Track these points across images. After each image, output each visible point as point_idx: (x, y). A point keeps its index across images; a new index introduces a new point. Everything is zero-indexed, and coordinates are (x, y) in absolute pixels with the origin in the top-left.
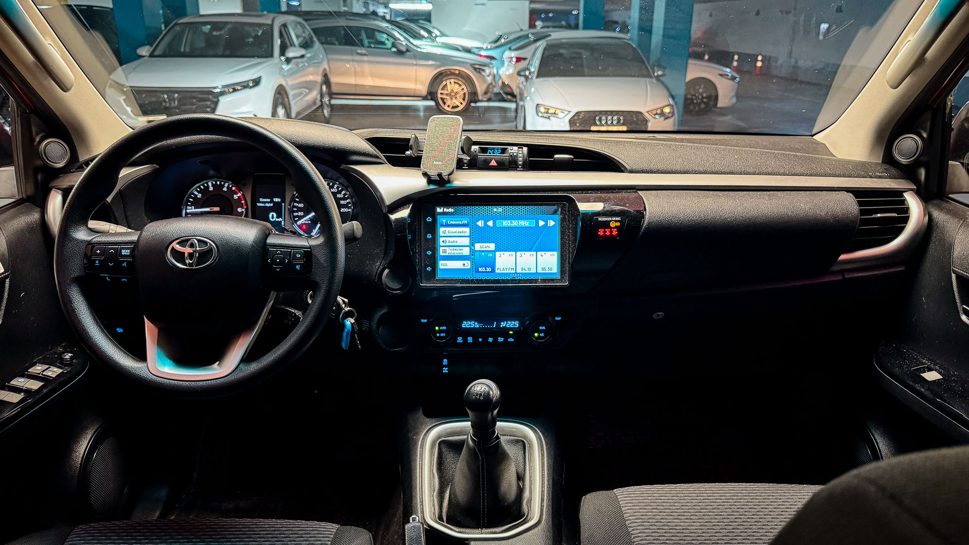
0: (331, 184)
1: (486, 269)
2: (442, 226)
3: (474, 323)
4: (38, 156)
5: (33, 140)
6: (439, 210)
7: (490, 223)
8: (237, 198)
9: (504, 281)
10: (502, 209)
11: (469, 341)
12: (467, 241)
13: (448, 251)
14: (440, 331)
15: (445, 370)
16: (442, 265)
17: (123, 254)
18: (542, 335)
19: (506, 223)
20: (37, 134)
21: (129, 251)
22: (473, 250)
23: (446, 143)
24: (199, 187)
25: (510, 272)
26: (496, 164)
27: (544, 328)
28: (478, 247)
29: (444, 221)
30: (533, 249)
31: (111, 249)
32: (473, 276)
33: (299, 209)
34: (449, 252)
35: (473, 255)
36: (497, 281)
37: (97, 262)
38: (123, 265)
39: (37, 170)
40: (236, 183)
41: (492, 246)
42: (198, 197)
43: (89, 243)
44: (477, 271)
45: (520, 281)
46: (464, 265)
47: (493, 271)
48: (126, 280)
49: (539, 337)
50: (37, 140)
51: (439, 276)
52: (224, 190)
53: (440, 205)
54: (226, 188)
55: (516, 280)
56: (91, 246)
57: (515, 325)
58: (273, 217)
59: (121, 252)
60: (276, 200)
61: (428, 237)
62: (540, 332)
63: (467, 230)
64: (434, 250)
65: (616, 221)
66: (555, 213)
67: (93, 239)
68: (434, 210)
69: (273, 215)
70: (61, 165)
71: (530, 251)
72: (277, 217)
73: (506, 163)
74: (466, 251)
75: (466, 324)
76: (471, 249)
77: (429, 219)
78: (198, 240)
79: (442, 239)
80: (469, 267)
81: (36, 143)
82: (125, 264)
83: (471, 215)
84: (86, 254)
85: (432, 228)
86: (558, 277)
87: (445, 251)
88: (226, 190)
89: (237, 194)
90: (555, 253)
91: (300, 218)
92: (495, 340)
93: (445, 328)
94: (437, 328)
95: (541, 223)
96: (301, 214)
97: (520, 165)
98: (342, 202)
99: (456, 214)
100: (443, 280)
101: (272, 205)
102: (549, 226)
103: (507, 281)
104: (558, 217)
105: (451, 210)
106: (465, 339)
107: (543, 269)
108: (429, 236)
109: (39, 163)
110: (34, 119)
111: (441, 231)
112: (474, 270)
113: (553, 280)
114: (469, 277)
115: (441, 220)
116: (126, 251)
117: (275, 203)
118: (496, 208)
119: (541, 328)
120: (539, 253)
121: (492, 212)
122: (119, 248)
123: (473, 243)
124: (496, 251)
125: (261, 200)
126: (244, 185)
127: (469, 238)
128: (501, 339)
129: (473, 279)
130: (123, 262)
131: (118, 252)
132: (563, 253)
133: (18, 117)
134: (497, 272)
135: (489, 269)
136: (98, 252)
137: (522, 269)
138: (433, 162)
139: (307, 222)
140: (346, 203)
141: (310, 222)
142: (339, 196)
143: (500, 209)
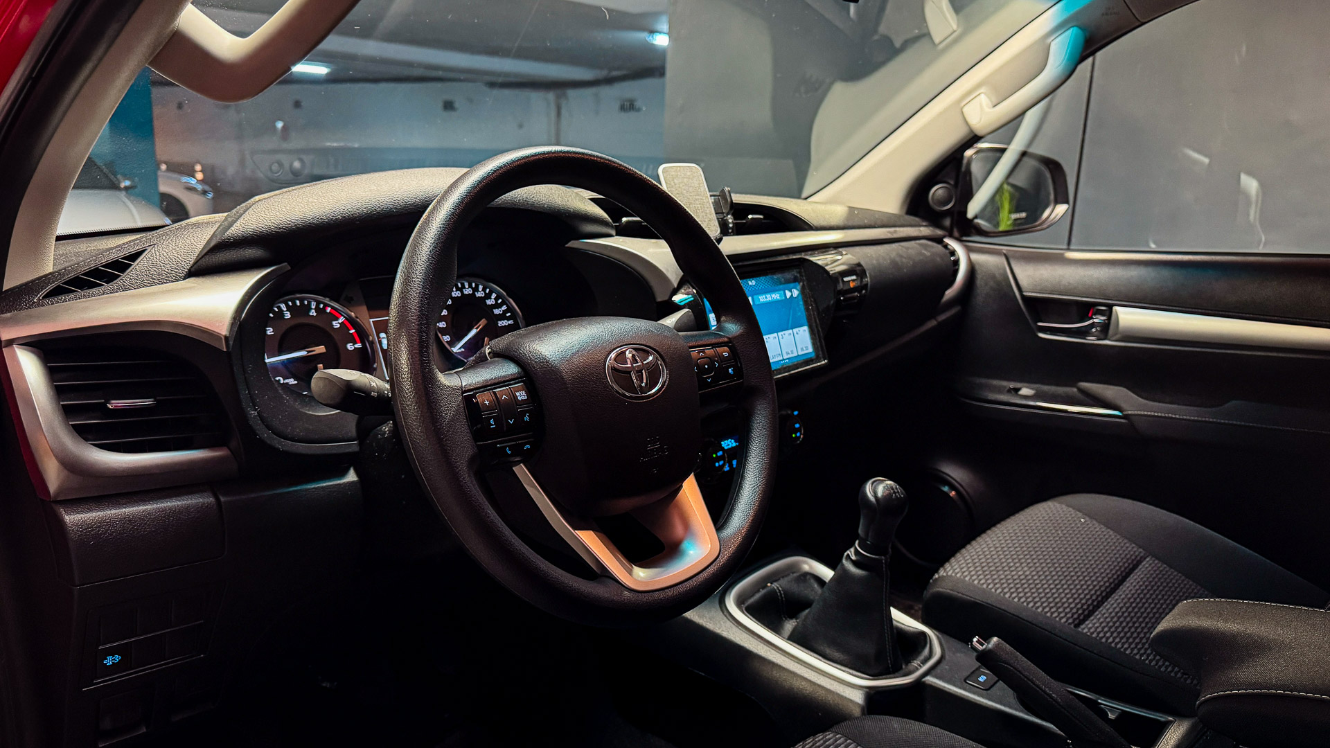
0: (474, 285)
7: (750, 301)
8: (339, 326)
17: (519, 398)
18: (798, 434)
21: (523, 392)
25: (779, 359)
27: (800, 426)
30: (790, 327)
31: (502, 394)
37: (492, 421)
38: (525, 419)
40: (336, 299)
43: (465, 391)
45: (789, 369)
48: (529, 447)
49: (796, 438)
52: (311, 314)
54: (313, 311)
55: (786, 367)
59: (515, 397)
62: (796, 432)
65: (854, 280)
66: (795, 280)
67: (461, 382)
71: (787, 329)
78: (636, 350)
82: (527, 417)
86: (813, 355)
88: (315, 314)
89: (337, 319)
90: (806, 328)
98: (497, 311)
102: (794, 296)
104: (798, 285)
107: (801, 349)
113: (812, 361)
116: (520, 393)
118: (749, 281)
120: (795, 330)
122: (509, 391)
126: (349, 300)
130: (524, 413)
131: (512, 396)
132: (811, 326)
136: (487, 403)
139: (460, 351)
140: (501, 312)
141: (463, 350)
142: (489, 302)
143: (753, 282)
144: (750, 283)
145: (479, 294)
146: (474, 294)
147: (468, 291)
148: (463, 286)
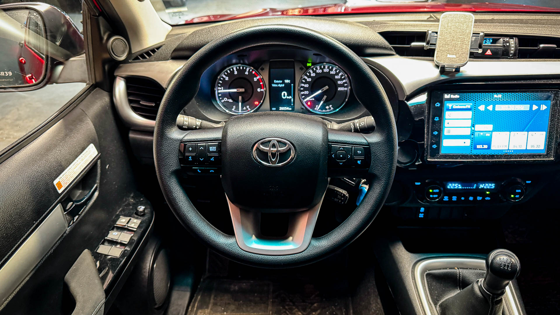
0: (330, 68)
1: (483, 146)
2: (448, 110)
3: (458, 185)
4: (107, 50)
5: (101, 39)
6: (446, 96)
7: (490, 108)
8: (256, 80)
9: (498, 156)
10: (502, 95)
11: (453, 199)
12: (469, 123)
14: (433, 193)
15: (421, 215)
16: (446, 143)
17: (211, 150)
18: (517, 196)
19: (504, 108)
20: (105, 33)
21: (215, 148)
22: (473, 130)
23: (460, 38)
24: (227, 72)
25: (504, 148)
26: (491, 54)
27: (520, 191)
28: (479, 127)
29: (450, 106)
30: (525, 130)
31: (201, 146)
32: (471, 153)
33: (305, 89)
34: (454, 132)
35: (473, 135)
36: (492, 156)
37: (190, 158)
38: (211, 159)
39: (105, 62)
40: (256, 68)
41: (490, 127)
42: (226, 79)
43: (181, 141)
44: (475, 148)
45: (511, 156)
46: (465, 143)
47: (489, 148)
48: (213, 171)
49: (515, 198)
50: (105, 38)
51: (443, 152)
52: (246, 73)
53: (448, 93)
55: (508, 155)
56: (182, 144)
57: (491, 187)
58: (284, 96)
59: (209, 149)
60: (287, 81)
61: (435, 120)
62: (515, 194)
63: (470, 113)
64: (440, 131)
66: (548, 98)
67: (184, 137)
68: (442, 96)
69: (284, 94)
70: (123, 58)
71: (523, 131)
72: (288, 95)
73: (500, 52)
74: (468, 132)
75: (451, 186)
76: (471, 129)
77: (438, 105)
78: (278, 141)
79: (447, 121)
80: (469, 145)
81: (104, 41)
82: (212, 159)
83: (474, 100)
84: (180, 150)
85: (440, 113)
86: (545, 153)
87: (449, 132)
88: (247, 74)
89: (256, 77)
90: (544, 133)
91: (306, 96)
92: (475, 198)
93: (437, 191)
94: (431, 191)
95: (535, 107)
96: (306, 92)
97: (511, 54)
98: (339, 82)
99: (461, 99)
100: (445, 156)
101: (283, 85)
102: (541, 110)
103: (501, 156)
104: (550, 102)
105: (457, 96)
106: (450, 198)
107: (532, 146)
108: (437, 118)
109: (106, 56)
110: (101, 20)
111: (447, 115)
112: (473, 148)
113: (540, 156)
114: (467, 152)
115: (448, 105)
116: (213, 148)
117: (286, 84)
118: (496, 94)
119: (517, 191)
120: (530, 133)
121: (492, 98)
122: (207, 146)
123: (474, 124)
124: (493, 131)
125: (275, 81)
126: (262, 69)
127: (471, 120)
128: (479, 198)
129: (472, 155)
130: (212, 157)
131: (207, 148)
132: (552, 133)
133: (88, 19)
134: (492, 148)
135: (486, 147)
136: (190, 149)
137: (514, 146)
138: (447, 55)
139: (311, 99)
140: (342, 83)
141: (313, 99)
142: (336, 77)
143: (499, 96)
144: (495, 96)
145: (332, 73)
146: (329, 72)
147: (326, 70)
148: (324, 67)
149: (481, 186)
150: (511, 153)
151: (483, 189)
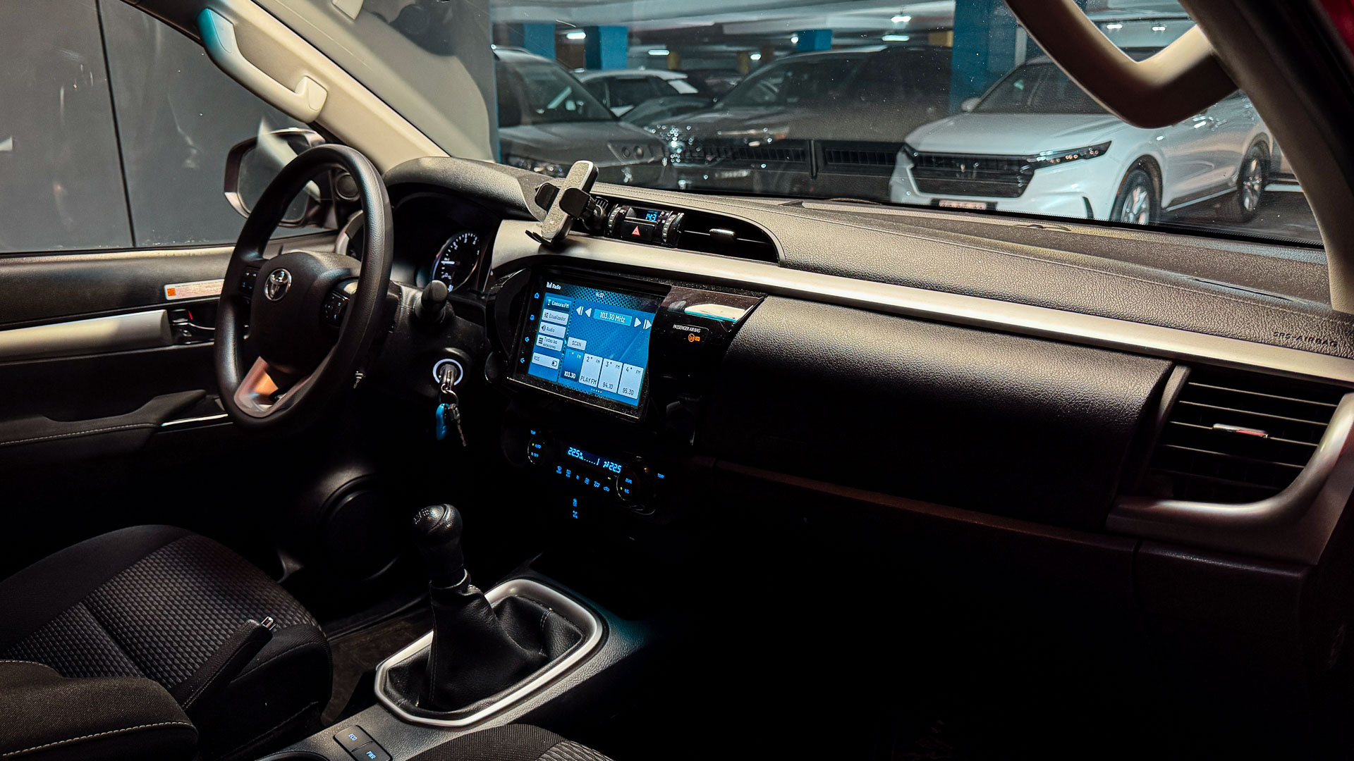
1: (571, 375)
2: (546, 306)
3: (580, 453)
6: (549, 285)
7: (589, 312)
9: (583, 396)
10: (604, 294)
11: (566, 475)
12: (561, 331)
13: (544, 342)
15: (575, 514)
16: (536, 358)
19: (603, 315)
22: (565, 345)
25: (592, 385)
26: (638, 234)
27: (630, 481)
28: (571, 342)
29: (550, 300)
30: (621, 359)
32: (557, 381)
35: (563, 353)
36: (576, 394)
41: (583, 345)
44: (563, 376)
46: (553, 363)
47: (577, 379)
51: (530, 372)
53: (551, 280)
55: (597, 399)
57: (618, 470)
63: (566, 316)
64: (533, 337)
65: (696, 334)
66: (653, 310)
68: (544, 284)
71: (618, 360)
73: (650, 234)
75: (573, 452)
76: (564, 343)
77: (537, 296)
79: (542, 324)
80: (556, 368)
83: (574, 297)
84: (242, 275)
85: (537, 308)
86: (636, 406)
87: (542, 341)
90: (641, 370)
92: (591, 483)
93: (539, 447)
95: (637, 322)
97: (665, 238)
99: (562, 293)
100: (532, 379)
102: (644, 327)
103: (586, 397)
104: (654, 317)
105: (558, 287)
106: (564, 471)
107: (625, 390)
108: (532, 317)
111: (545, 313)
112: (560, 373)
113: (630, 409)
114: (553, 380)
115: (549, 299)
118: (599, 291)
119: (627, 480)
120: (626, 365)
121: (594, 297)
123: (567, 335)
124: (586, 353)
127: (565, 328)
128: (597, 485)
129: (557, 386)
132: (649, 371)
134: (580, 381)
135: (573, 376)
137: (605, 385)
143: (600, 294)
144: (597, 294)
149: (606, 464)
150: (600, 395)
151: (607, 469)
